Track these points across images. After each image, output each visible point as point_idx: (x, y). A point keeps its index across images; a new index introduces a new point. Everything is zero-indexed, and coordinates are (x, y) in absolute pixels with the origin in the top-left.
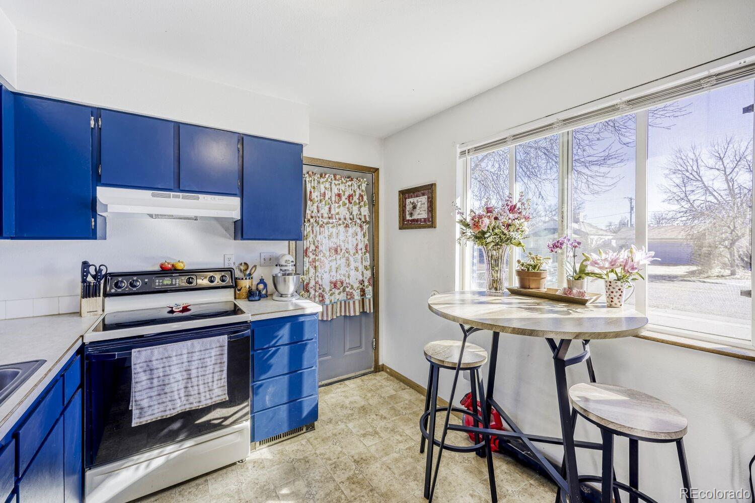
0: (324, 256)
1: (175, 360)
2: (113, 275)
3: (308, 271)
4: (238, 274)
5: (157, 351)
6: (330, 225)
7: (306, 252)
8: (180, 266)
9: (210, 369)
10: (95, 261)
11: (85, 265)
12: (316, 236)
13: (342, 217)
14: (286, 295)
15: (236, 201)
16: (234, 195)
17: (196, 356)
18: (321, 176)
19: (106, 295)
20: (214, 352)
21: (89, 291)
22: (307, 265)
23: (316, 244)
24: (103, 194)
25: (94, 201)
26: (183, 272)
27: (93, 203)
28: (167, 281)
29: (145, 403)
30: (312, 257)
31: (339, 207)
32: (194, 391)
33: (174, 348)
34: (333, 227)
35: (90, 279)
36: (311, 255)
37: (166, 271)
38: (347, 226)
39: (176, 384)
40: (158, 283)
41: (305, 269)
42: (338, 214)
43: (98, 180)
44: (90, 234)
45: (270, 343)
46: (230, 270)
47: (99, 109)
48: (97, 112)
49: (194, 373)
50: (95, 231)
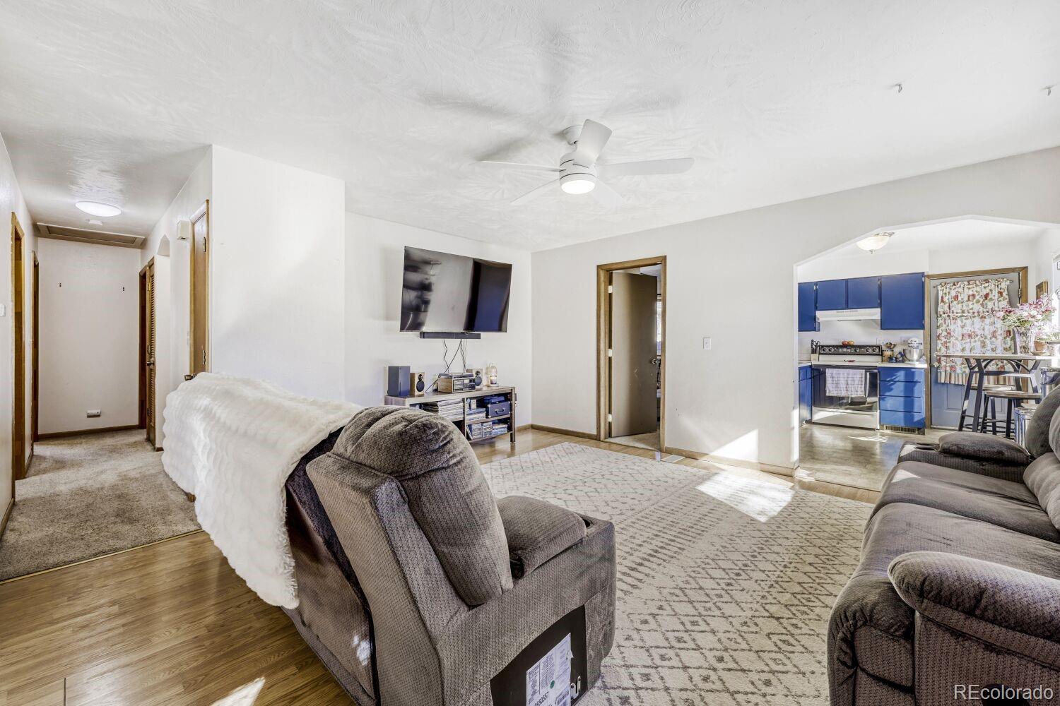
0: (957, 339)
1: (841, 376)
2: (823, 346)
3: (940, 349)
4: (884, 348)
5: (835, 371)
6: (963, 318)
7: (938, 337)
8: (852, 343)
9: (856, 382)
10: (816, 340)
11: (812, 341)
12: (948, 326)
13: (976, 311)
14: (913, 361)
15: (878, 310)
16: (877, 307)
17: (850, 376)
18: (954, 284)
19: (820, 354)
20: (858, 376)
21: (814, 351)
22: (940, 345)
23: (948, 331)
24: (818, 313)
25: (815, 316)
26: (852, 346)
27: (814, 318)
28: (845, 350)
29: (831, 388)
30: (943, 340)
31: (973, 304)
32: (850, 390)
33: (841, 371)
34: (967, 319)
35: (814, 347)
36: (943, 339)
37: (844, 345)
38: (983, 317)
39: (842, 384)
40: (841, 350)
41: (938, 348)
42: (972, 309)
43: (816, 309)
44: (814, 329)
45: (892, 377)
46: (879, 347)
47: (817, 282)
48: (816, 284)
49: (849, 383)
50: (815, 328)
